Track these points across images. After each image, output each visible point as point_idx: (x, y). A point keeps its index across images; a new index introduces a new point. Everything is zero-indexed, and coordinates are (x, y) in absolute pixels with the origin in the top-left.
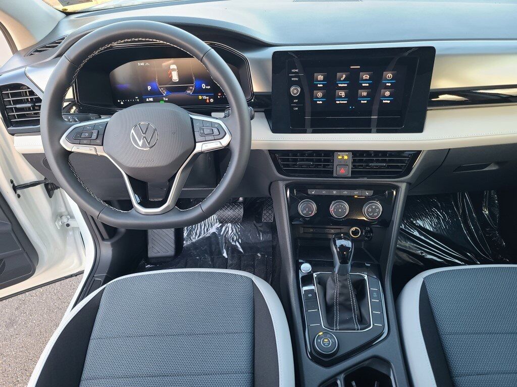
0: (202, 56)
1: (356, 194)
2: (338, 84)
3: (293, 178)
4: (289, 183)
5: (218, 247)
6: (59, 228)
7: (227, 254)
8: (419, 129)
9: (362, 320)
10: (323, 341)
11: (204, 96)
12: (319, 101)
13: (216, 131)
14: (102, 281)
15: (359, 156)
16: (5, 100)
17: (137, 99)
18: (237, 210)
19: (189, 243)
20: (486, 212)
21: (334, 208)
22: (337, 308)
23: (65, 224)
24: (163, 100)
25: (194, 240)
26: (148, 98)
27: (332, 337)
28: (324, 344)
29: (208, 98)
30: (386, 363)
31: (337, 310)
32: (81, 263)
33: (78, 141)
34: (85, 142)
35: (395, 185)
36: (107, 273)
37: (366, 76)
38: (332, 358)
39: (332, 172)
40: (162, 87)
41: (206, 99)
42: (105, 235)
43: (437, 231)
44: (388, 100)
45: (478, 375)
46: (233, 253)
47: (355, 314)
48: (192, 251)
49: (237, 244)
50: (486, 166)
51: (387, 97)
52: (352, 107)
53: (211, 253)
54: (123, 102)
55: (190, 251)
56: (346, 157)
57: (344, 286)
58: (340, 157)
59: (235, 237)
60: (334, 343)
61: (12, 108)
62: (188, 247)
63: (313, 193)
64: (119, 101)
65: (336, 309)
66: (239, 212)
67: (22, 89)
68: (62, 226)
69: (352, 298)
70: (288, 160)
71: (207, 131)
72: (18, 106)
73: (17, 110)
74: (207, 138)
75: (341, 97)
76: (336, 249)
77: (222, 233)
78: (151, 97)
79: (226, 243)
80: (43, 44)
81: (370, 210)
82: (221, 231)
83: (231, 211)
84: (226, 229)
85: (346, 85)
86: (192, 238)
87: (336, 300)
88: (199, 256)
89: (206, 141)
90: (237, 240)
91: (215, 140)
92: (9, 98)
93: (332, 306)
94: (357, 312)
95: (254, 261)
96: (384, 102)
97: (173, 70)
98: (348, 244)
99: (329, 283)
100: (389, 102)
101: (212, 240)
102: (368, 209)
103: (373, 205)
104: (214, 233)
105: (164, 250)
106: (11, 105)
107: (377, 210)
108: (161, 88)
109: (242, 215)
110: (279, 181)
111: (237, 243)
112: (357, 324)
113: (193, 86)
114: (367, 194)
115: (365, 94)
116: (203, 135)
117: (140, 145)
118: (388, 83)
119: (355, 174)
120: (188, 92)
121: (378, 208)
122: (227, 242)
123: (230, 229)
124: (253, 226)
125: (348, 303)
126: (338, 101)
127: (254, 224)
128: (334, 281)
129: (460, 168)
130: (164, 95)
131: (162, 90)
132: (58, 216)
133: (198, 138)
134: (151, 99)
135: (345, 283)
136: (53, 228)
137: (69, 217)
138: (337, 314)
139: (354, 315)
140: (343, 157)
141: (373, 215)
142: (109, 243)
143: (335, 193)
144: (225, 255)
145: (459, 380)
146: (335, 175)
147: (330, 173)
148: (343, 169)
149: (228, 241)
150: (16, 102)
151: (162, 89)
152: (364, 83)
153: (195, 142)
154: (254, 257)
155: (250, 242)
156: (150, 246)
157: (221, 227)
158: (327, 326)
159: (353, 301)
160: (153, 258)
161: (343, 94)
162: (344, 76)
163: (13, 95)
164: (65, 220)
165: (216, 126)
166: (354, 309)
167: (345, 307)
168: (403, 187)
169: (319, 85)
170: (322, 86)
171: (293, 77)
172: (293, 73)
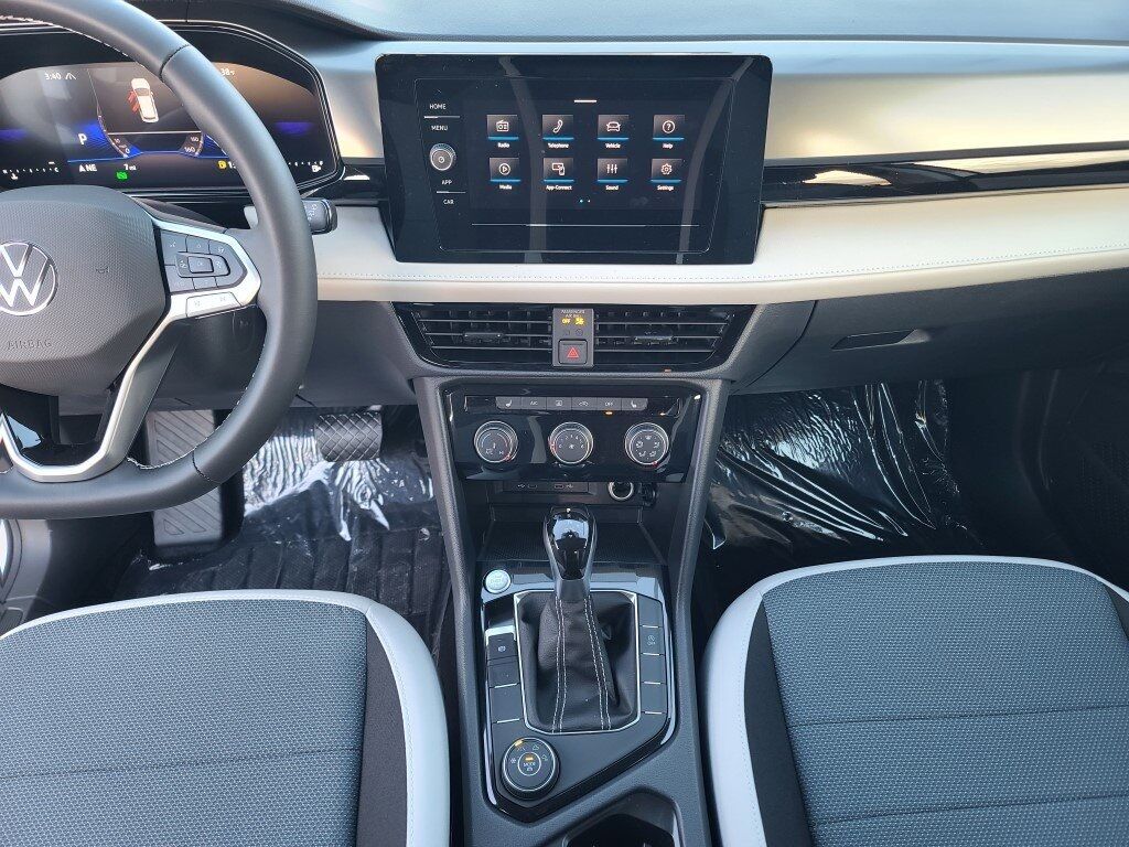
0: (158, 63)
1: (609, 405)
2: (546, 142)
3: (457, 371)
4: (447, 383)
5: (326, 515)
7: (350, 532)
8: (745, 254)
9: (618, 703)
10: (523, 761)
12: (505, 184)
13: (219, 265)
14: (25, 614)
15: (612, 318)
17: (53, 166)
18: (366, 431)
19: (260, 505)
20: (922, 424)
21: (559, 442)
22: (562, 676)
24: (123, 170)
25: (270, 501)
26: (83, 164)
27: (543, 751)
28: (524, 769)
30: (664, 803)
31: (562, 680)
35: (695, 385)
36: (38, 595)
37: (611, 124)
38: (542, 800)
39: (549, 356)
40: (117, 137)
43: (821, 465)
44: (669, 185)
45: (866, 817)
46: (363, 528)
47: (603, 688)
48: (266, 527)
49: (374, 507)
50: (902, 337)
51: (666, 177)
52: (585, 202)
53: (311, 531)
54: (17, 174)
55: (260, 528)
56: (580, 321)
57: (576, 628)
58: (566, 321)
59: (368, 490)
60: (547, 765)
62: (256, 517)
63: (508, 405)
64: (5, 172)
65: (561, 678)
66: (372, 432)
69: (597, 654)
70: (446, 327)
71: (198, 265)
74: (199, 283)
75: (555, 175)
76: (552, 543)
77: (337, 482)
78: (89, 163)
79: (345, 505)
81: (640, 444)
82: (333, 476)
83: (353, 432)
84: (345, 473)
85: (567, 146)
86: (264, 495)
87: (561, 658)
88: (283, 539)
89: (196, 290)
90: (374, 498)
91: (219, 288)
93: (552, 671)
94: (608, 685)
95: (413, 545)
96: (660, 188)
97: (142, 92)
98: (581, 528)
99: (546, 618)
100: (671, 188)
101: (314, 498)
102: (636, 442)
103: (650, 434)
104: (318, 483)
105: (195, 528)
107: (657, 444)
108: (113, 137)
109: (379, 440)
110: (425, 379)
111: (373, 502)
112: (604, 714)
113: (198, 135)
114: (634, 406)
115: (612, 168)
116: (187, 274)
117: (11, 304)
118: (667, 142)
119: (602, 361)
120: (188, 150)
121: (659, 440)
122: (349, 502)
123: (356, 472)
124: (411, 464)
125: (587, 664)
126: (550, 184)
127: (414, 461)
128: (554, 613)
129: (843, 342)
130: (125, 156)
131: (117, 145)
133: (175, 282)
134: (92, 168)
135: (580, 619)
138: (562, 691)
139: (602, 692)
140: (573, 320)
141: (648, 455)
143: (559, 404)
144: (345, 533)
145: (824, 831)
146: (555, 363)
147: (544, 359)
148: (574, 349)
149: (352, 500)
151: (117, 141)
152: (610, 142)
153: (168, 294)
154: (413, 538)
155: (405, 502)
157: (336, 468)
158: (537, 723)
159: (600, 659)
160: (168, 546)
161: (560, 166)
162: (560, 123)
165: (221, 251)
166: (601, 680)
167: (582, 673)
168: (715, 390)
169: (500, 145)
170: (508, 146)
171: (434, 122)
172: (434, 112)
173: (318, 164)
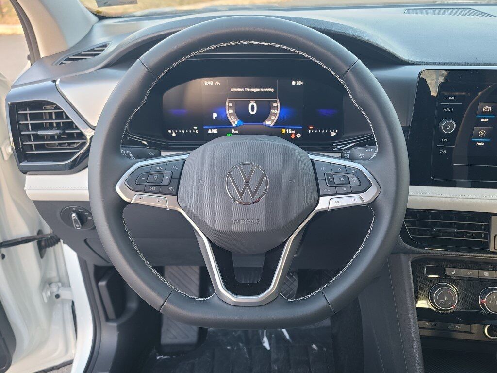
4: (418, 258)
5: (256, 332)
6: (46, 300)
7: (270, 344)
11: (289, 129)
12: (480, 142)
13: (354, 180)
16: (20, 123)
17: (195, 130)
18: (289, 284)
21: (488, 299)
23: (55, 294)
24: (231, 132)
26: (211, 129)
29: (294, 132)
32: (67, 350)
33: (141, 188)
34: (152, 189)
39: (487, 245)
41: (291, 134)
42: (111, 314)
46: (277, 342)
48: (221, 337)
53: (247, 342)
54: (176, 133)
55: (218, 338)
61: (29, 135)
63: (453, 273)
64: (170, 131)
67: (45, 109)
68: (49, 298)
72: (40, 132)
73: (37, 137)
78: (214, 128)
80: (77, 51)
88: (231, 346)
89: (337, 194)
91: (352, 193)
92: (27, 120)
95: (308, 355)
105: (183, 335)
106: (28, 130)
110: (402, 254)
116: (332, 184)
120: (268, 123)
130: (234, 125)
131: (232, 119)
132: (46, 283)
133: (324, 189)
134: (215, 131)
136: (38, 300)
137: (60, 284)
142: (115, 325)
143: (486, 275)
144: (266, 344)
146: (492, 249)
150: (35, 127)
151: (232, 117)
153: (319, 196)
154: (307, 350)
156: (164, 328)
160: (168, 346)
163: (33, 117)
164: (54, 289)
165: (354, 172)
169: (482, 120)
170: (487, 120)
171: (446, 107)
172: (447, 101)
173: (335, 132)
